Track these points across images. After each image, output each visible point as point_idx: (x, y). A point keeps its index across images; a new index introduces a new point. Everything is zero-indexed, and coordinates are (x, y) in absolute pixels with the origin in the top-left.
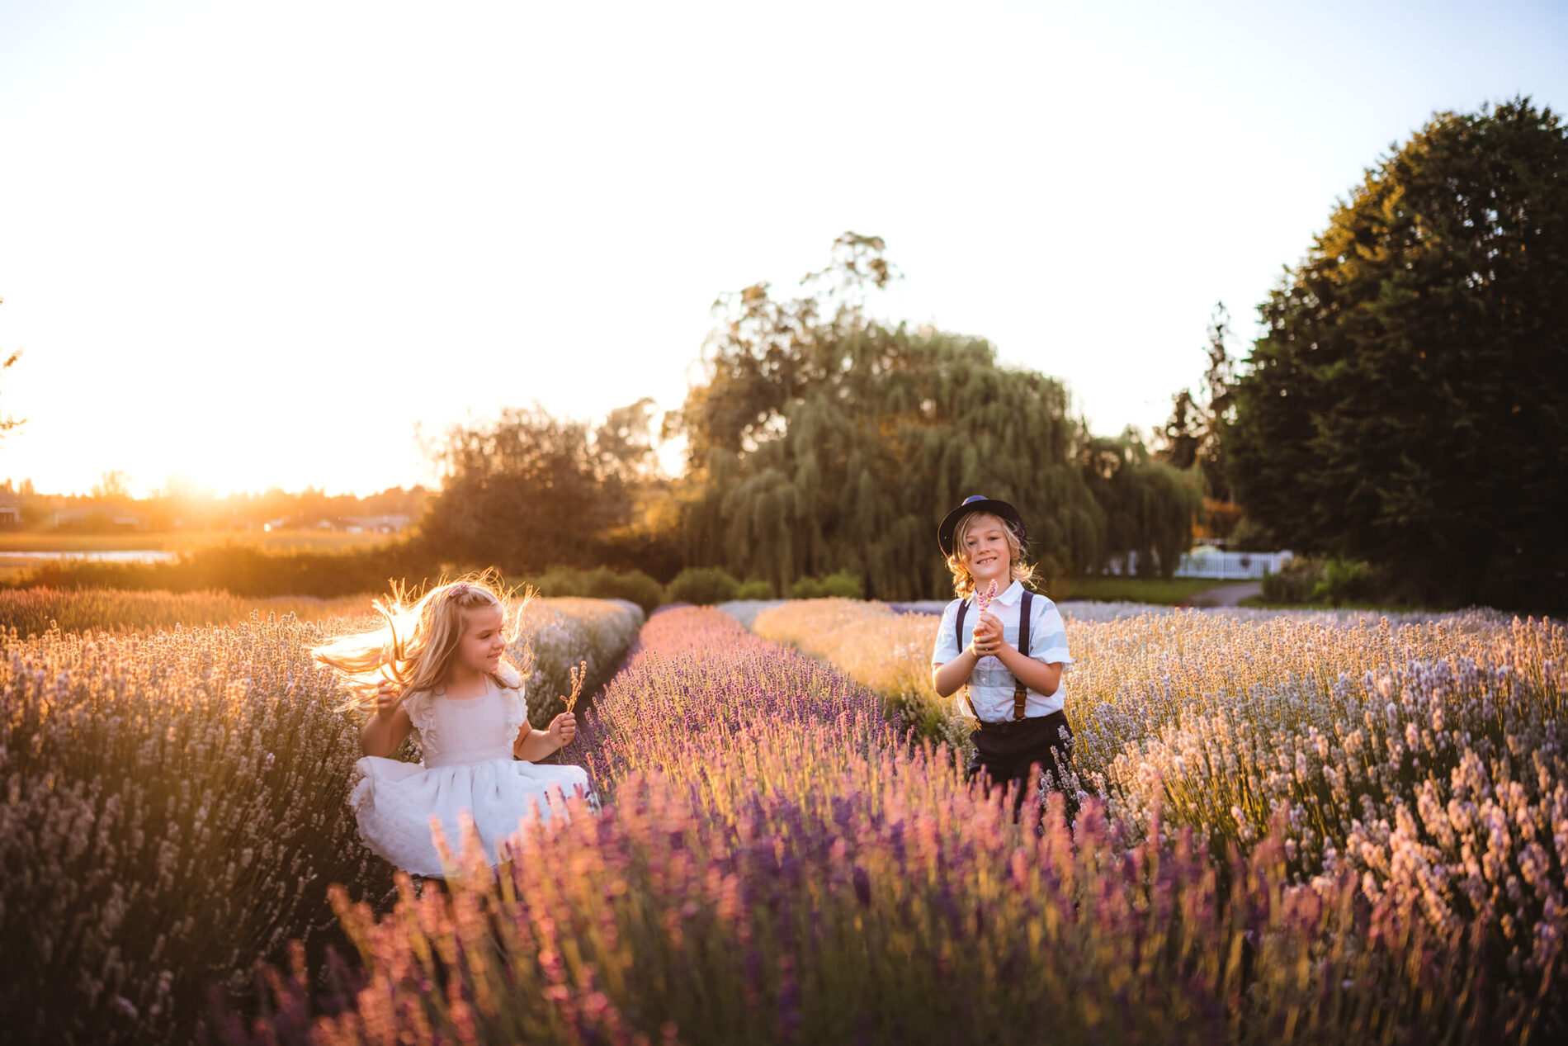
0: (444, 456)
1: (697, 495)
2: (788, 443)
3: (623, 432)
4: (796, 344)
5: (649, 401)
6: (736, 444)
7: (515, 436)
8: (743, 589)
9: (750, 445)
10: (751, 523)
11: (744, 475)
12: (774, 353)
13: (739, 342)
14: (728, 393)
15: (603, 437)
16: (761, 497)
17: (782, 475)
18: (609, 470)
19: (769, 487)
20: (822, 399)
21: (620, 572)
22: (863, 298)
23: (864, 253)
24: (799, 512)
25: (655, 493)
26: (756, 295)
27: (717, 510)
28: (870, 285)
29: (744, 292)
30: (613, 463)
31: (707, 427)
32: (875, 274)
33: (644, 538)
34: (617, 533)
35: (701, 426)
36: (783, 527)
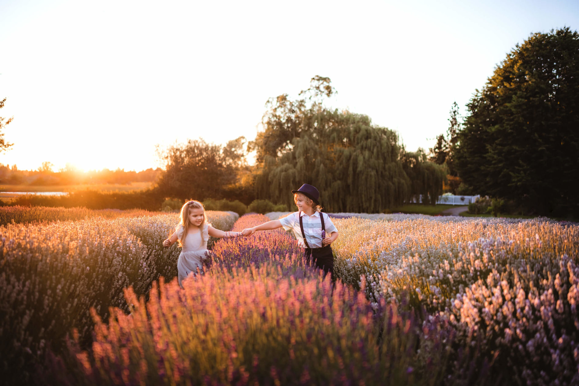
0: (167, 157)
1: (260, 172)
2: (294, 154)
3: (233, 149)
4: (297, 117)
5: (243, 138)
6: (275, 155)
7: (194, 151)
8: (276, 207)
9: (279, 154)
10: (280, 183)
11: (277, 166)
12: (289, 120)
13: (276, 116)
14: (271, 135)
15: (226, 151)
16: (283, 173)
17: (291, 166)
18: (228, 163)
19: (286, 170)
20: (306, 138)
21: (230, 201)
22: (322, 100)
23: (322, 83)
24: (297, 179)
25: (244, 172)
26: (283, 99)
27: (267, 179)
28: (324, 96)
29: (278, 98)
30: (230, 161)
31: (264, 147)
32: (326, 92)
33: (240, 188)
34: (230, 186)
35: (262, 148)
36: (291, 185)
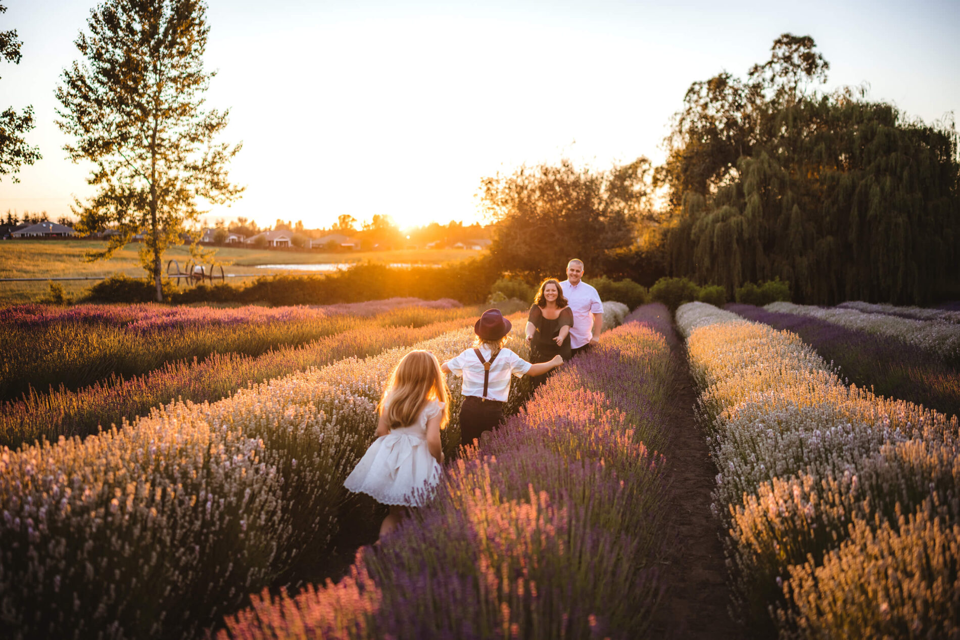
0: (506, 201)
1: (675, 223)
2: (739, 187)
3: (627, 183)
4: (746, 117)
5: (644, 161)
6: (704, 190)
7: (553, 189)
8: (703, 292)
9: (713, 189)
10: (712, 243)
11: (708, 210)
12: (731, 123)
13: (705, 117)
14: (697, 153)
15: (612, 187)
16: (718, 225)
17: (734, 210)
18: (616, 208)
19: (725, 218)
20: (764, 155)
21: (616, 280)
22: (796, 82)
23: (796, 50)
24: (746, 235)
25: (646, 222)
26: (718, 84)
27: (689, 234)
28: (802, 74)
29: (709, 82)
30: (619, 205)
31: (682, 177)
32: (804, 65)
33: (638, 254)
34: (619, 251)
35: (678, 178)
36: (735, 246)
